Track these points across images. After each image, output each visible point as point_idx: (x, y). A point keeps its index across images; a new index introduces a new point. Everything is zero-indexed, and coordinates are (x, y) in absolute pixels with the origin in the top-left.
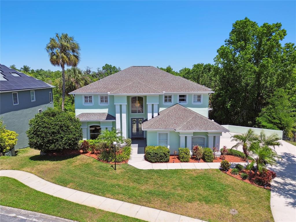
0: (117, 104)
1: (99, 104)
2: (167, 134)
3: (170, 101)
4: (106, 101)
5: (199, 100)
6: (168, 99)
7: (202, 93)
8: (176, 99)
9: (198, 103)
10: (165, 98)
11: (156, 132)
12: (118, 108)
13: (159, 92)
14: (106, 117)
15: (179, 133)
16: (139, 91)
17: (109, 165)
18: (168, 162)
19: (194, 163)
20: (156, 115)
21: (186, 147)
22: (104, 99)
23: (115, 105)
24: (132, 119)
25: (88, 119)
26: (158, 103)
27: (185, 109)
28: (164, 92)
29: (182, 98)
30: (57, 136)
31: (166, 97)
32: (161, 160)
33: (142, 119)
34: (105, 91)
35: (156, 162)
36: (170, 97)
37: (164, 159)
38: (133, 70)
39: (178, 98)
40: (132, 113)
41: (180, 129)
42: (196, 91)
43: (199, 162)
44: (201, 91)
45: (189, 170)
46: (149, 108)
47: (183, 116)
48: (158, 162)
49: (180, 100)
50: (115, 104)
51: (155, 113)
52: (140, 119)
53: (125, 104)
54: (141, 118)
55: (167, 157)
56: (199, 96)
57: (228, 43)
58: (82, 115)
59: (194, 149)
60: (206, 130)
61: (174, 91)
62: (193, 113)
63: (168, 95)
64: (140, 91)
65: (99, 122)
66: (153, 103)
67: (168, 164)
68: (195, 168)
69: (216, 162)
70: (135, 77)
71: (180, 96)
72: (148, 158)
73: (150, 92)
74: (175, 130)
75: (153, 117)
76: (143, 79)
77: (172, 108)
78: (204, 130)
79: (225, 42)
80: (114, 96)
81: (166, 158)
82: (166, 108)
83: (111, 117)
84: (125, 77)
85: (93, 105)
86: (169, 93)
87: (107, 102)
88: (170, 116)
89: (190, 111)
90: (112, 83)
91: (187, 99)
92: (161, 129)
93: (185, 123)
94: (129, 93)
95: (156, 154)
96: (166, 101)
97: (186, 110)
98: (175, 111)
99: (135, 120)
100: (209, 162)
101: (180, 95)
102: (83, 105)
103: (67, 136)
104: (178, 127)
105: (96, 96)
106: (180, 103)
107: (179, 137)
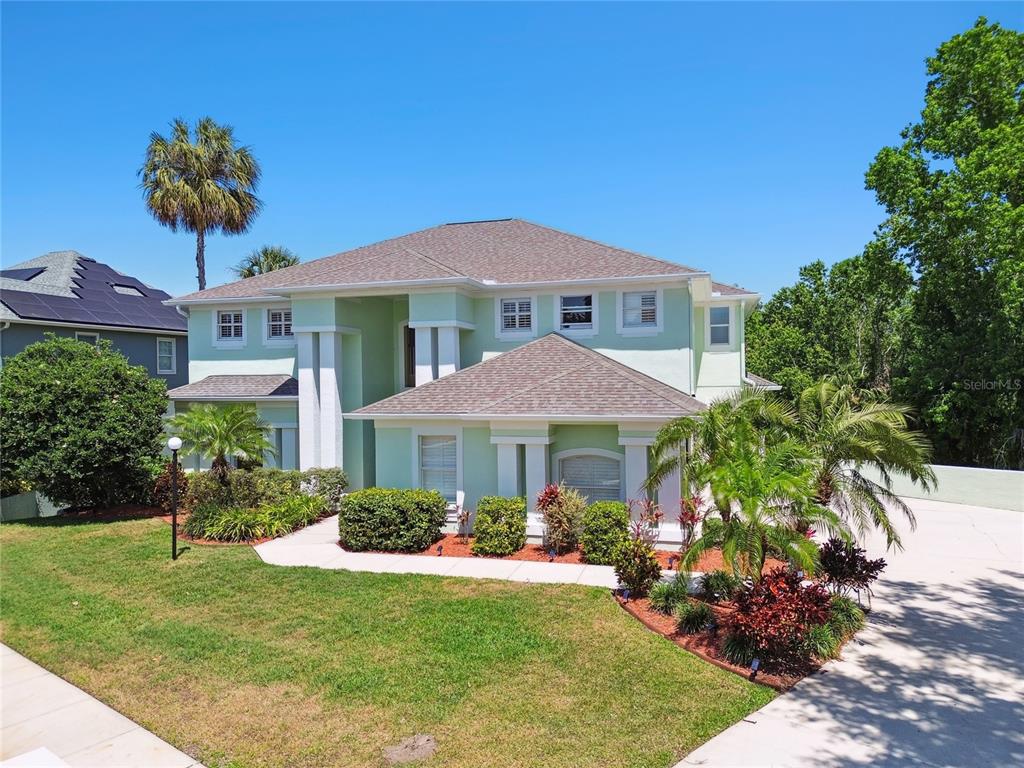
0: (302, 331)
1: (264, 341)
2: (455, 439)
5: (649, 317)
6: (517, 315)
9: (647, 330)
10: (505, 311)
14: (277, 386)
18: (421, 551)
19: (527, 562)
22: (283, 323)
25: (211, 394)
26: (455, 323)
28: (488, 282)
29: (575, 309)
31: (509, 307)
36: (526, 307)
39: (557, 309)
43: (551, 561)
49: (568, 319)
51: (442, 364)
53: (329, 328)
56: (649, 299)
63: (515, 299)
66: (434, 325)
71: (567, 301)
79: (904, 136)
85: (247, 345)
91: (596, 310)
100: (599, 564)
101: (564, 299)
102: (213, 345)
105: (255, 310)
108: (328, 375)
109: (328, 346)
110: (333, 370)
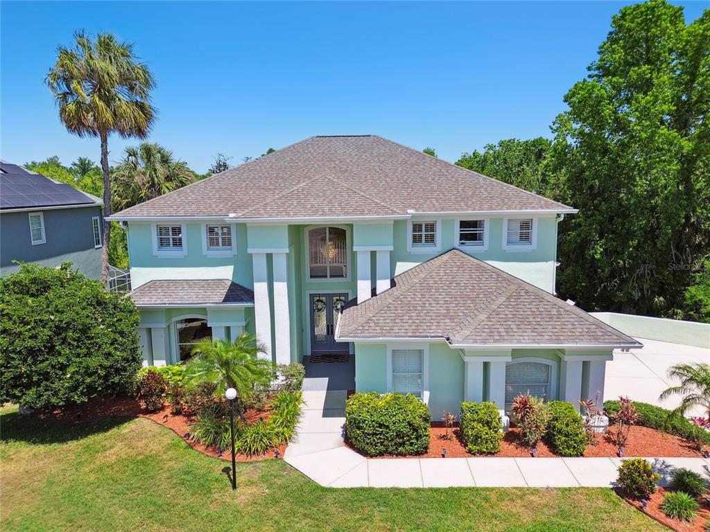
0: (258, 252)
1: (205, 252)
2: (421, 352)
3: (431, 239)
4: (227, 242)
5: (525, 237)
6: (423, 233)
7: (534, 214)
8: (448, 235)
9: (523, 248)
10: (414, 231)
11: (383, 346)
12: (260, 266)
13: (394, 212)
14: (224, 292)
15: (462, 350)
16: (326, 209)
17: (217, 465)
18: (426, 452)
19: (517, 459)
20: (383, 285)
21: (486, 397)
22: (219, 235)
23: (251, 254)
24: (312, 296)
25: (166, 301)
26: (392, 248)
27: (478, 268)
28: (409, 211)
29: (470, 231)
30: (44, 361)
31: (417, 227)
32: (400, 449)
33: (343, 298)
34: (221, 210)
35: (381, 454)
36: (431, 227)
37: (411, 444)
38: (316, 148)
39: (457, 231)
40: (311, 277)
41: (466, 339)
42: (515, 208)
43: (533, 456)
44: (533, 208)
45: (503, 494)
46: (363, 264)
47: (473, 290)
48: (391, 454)
49: (464, 237)
50: (249, 251)
51: (379, 279)
52: (335, 298)
53: (282, 252)
54: (340, 295)
55: (420, 436)
56: (526, 225)
57: (596, 72)
58: (152, 285)
59: (516, 409)
60: (558, 341)
61: (442, 209)
62: (510, 279)
63: (423, 221)
64: (330, 210)
65: (204, 310)
66: (373, 249)
67: (425, 462)
68: (521, 484)
69: (597, 455)
70: (320, 167)
71: (464, 224)
72: (356, 438)
73: (362, 213)
74: (448, 339)
75: (374, 293)
76: (346, 171)
77: (437, 262)
78: (550, 341)
79: (589, 69)
80: (245, 224)
81: (417, 439)
82: (418, 264)
83: (240, 293)
84: (291, 167)
85: (186, 254)
86: (427, 213)
87: (230, 245)
88: (429, 288)
89: (499, 273)
90: (247, 184)
91: (486, 232)
92: (401, 338)
93: (483, 316)
94: (295, 214)
95: (381, 426)
96: (417, 240)
97: (485, 270)
98: (446, 274)
99: (324, 299)
100: (570, 456)
101: (461, 222)
102: (154, 254)
103: (81, 363)
104: (458, 328)
105: (194, 225)
106: (463, 248)
107: (463, 365)
108: (281, 288)
109: (281, 265)
110: (286, 283)
